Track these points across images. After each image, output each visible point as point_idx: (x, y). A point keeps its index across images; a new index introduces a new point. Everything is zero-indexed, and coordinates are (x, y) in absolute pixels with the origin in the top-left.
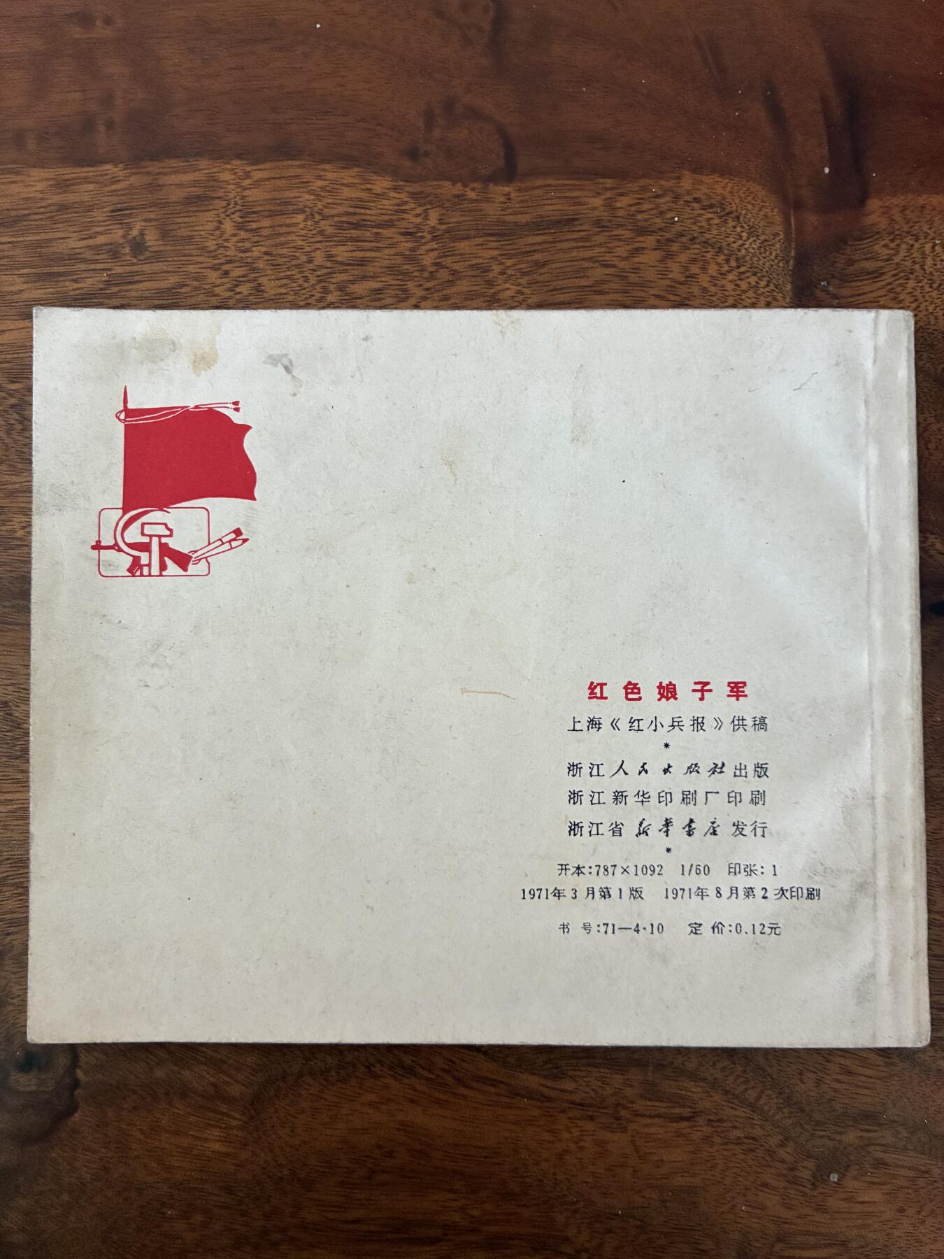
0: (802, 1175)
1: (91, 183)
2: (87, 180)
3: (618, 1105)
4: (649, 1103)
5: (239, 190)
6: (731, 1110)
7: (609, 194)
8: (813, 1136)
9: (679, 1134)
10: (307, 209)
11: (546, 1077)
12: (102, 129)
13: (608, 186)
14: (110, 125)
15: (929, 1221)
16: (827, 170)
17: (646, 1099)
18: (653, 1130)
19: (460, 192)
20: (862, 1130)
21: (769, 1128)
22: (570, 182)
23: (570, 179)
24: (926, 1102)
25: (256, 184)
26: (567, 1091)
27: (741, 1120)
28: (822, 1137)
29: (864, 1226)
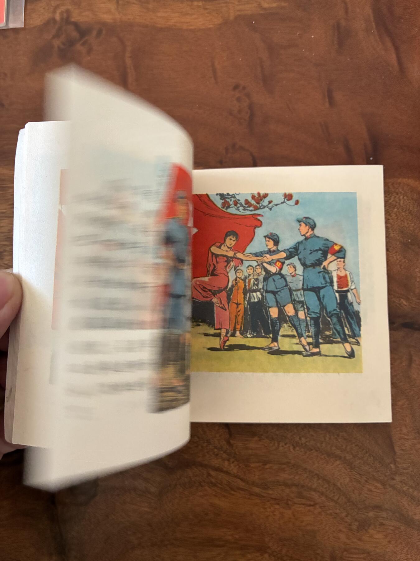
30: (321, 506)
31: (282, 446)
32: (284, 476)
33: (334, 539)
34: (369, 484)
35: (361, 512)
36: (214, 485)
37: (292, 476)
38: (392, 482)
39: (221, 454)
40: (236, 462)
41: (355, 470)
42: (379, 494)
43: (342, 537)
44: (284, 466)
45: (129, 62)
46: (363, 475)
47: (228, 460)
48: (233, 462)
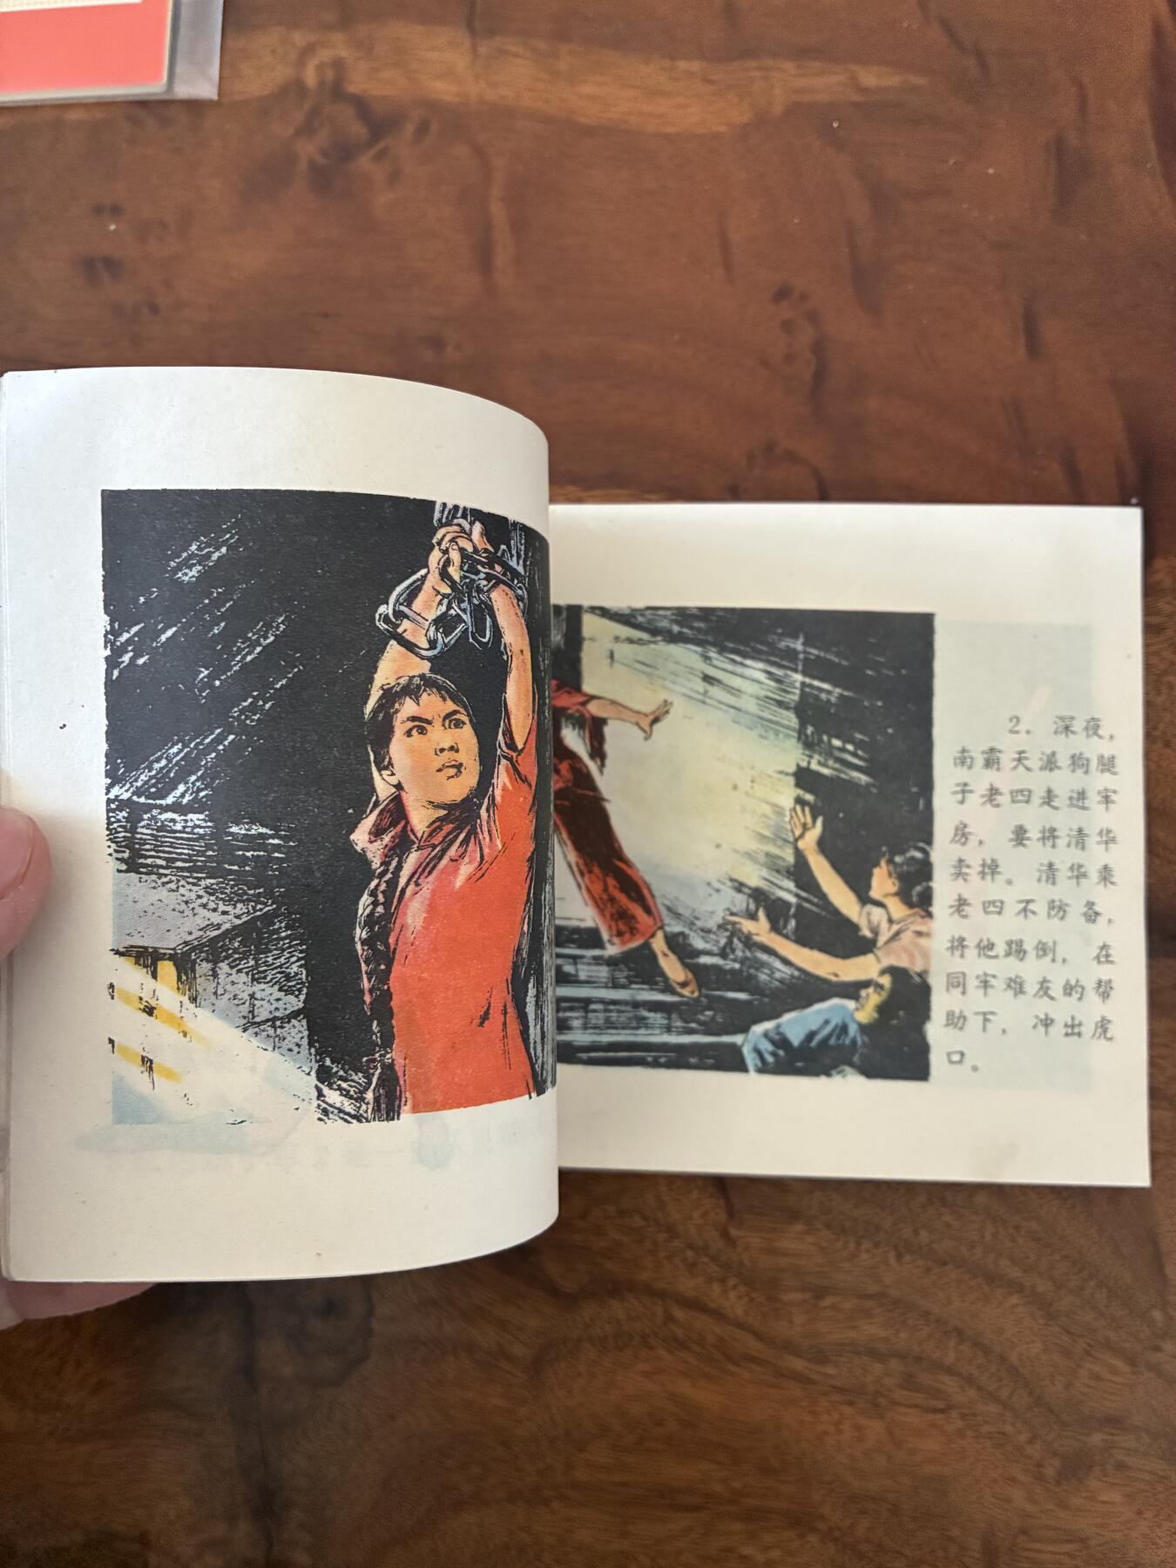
0: (1047, 1472)
3: (877, 1392)
4: (906, 1393)
6: (983, 1405)
8: (1059, 1435)
9: (933, 1425)
11: (811, 1360)
15: (1166, 1525)
17: (905, 1389)
18: (909, 1419)
20: (1107, 1434)
21: (1019, 1425)
26: (829, 1376)
27: (992, 1415)
28: (1068, 1437)
29: (1103, 1525)
30: (964, 1414)
31: (868, 1251)
32: (871, 1330)
33: (995, 1501)
35: (1068, 1434)
36: (683, 1345)
37: (891, 1331)
38: (1156, 1358)
39: (704, 1263)
40: (742, 1289)
41: (1059, 1323)
42: (1119, 1386)
43: (1018, 1495)
44: (869, 1304)
45: (498, 211)
46: (1080, 1336)
47: (723, 1281)
48: (735, 1287)
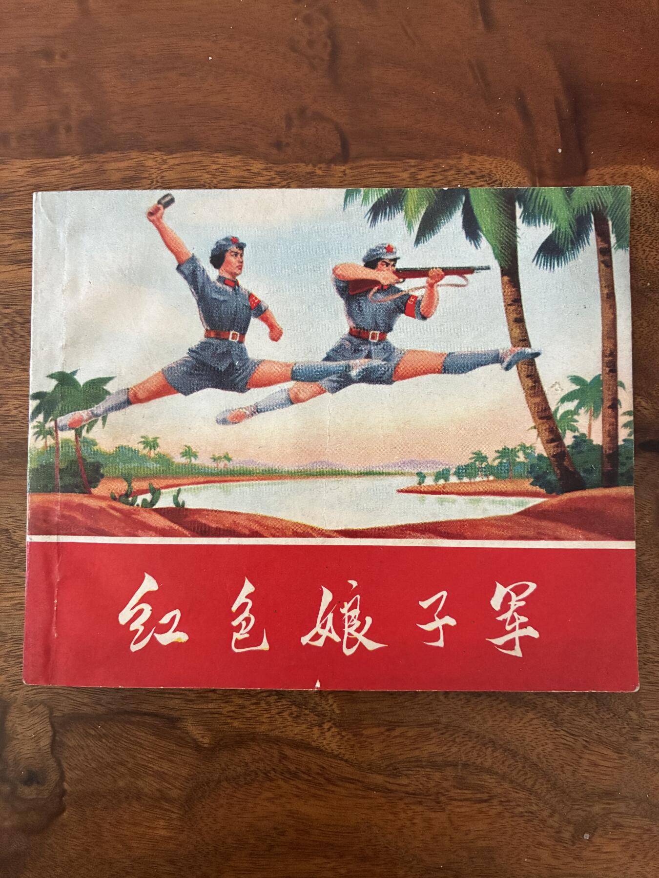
0: (564, 836)
1: (56, 169)
2: (53, 168)
3: (438, 793)
4: (459, 791)
5: (159, 172)
6: (515, 794)
7: (413, 170)
8: (571, 809)
9: (481, 812)
10: (206, 184)
11: (388, 776)
12: (63, 131)
13: (412, 164)
14: (68, 129)
15: (652, 863)
16: (560, 151)
17: (458, 788)
18: (463, 810)
19: (310, 171)
20: (604, 804)
21: (541, 805)
22: (386, 162)
23: (386, 160)
24: (647, 782)
25: (171, 168)
26: (403, 785)
27: (522, 800)
28: (577, 809)
29: (607, 869)
30: (501, 801)
32: (429, 749)
34: (588, 752)
35: (577, 807)
36: (295, 775)
37: (445, 748)
38: (634, 746)
39: (305, 715)
40: (335, 730)
41: (564, 728)
42: (610, 769)
43: (545, 855)
44: (427, 730)
46: (579, 736)
47: (320, 726)
48: (329, 730)
